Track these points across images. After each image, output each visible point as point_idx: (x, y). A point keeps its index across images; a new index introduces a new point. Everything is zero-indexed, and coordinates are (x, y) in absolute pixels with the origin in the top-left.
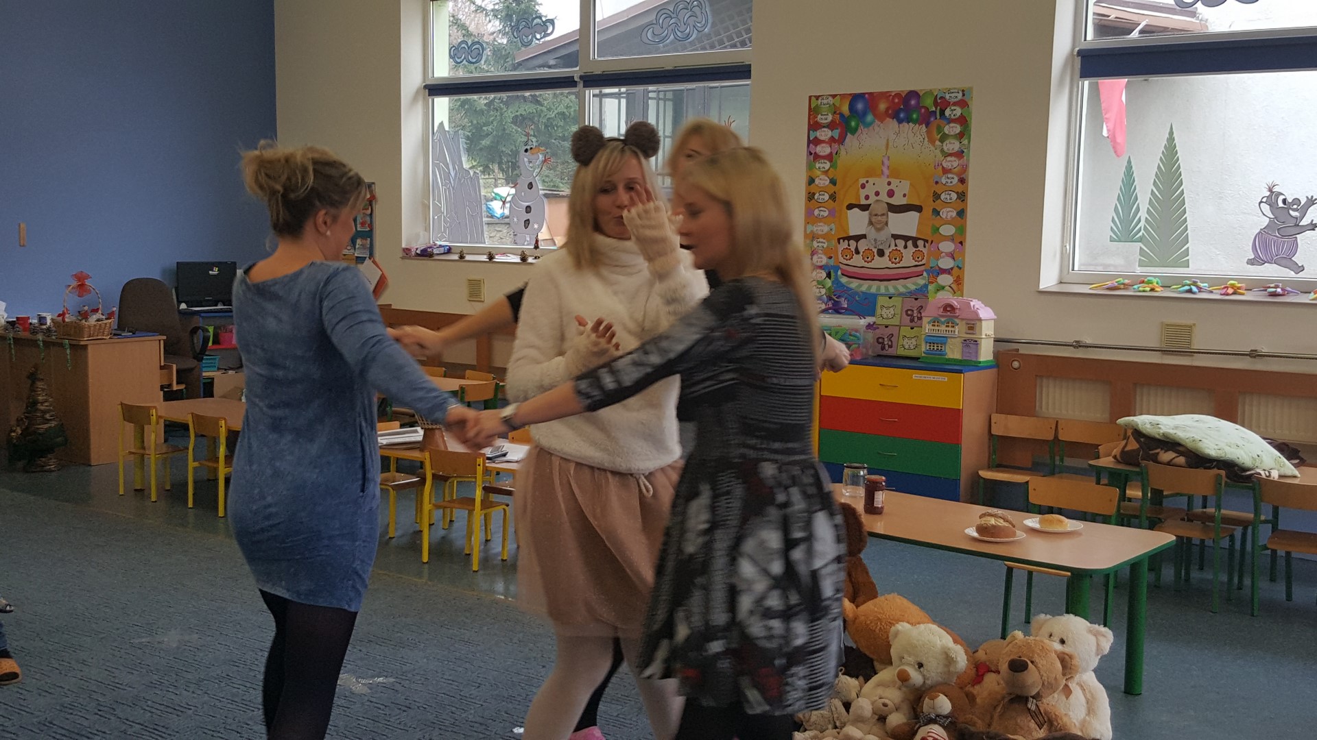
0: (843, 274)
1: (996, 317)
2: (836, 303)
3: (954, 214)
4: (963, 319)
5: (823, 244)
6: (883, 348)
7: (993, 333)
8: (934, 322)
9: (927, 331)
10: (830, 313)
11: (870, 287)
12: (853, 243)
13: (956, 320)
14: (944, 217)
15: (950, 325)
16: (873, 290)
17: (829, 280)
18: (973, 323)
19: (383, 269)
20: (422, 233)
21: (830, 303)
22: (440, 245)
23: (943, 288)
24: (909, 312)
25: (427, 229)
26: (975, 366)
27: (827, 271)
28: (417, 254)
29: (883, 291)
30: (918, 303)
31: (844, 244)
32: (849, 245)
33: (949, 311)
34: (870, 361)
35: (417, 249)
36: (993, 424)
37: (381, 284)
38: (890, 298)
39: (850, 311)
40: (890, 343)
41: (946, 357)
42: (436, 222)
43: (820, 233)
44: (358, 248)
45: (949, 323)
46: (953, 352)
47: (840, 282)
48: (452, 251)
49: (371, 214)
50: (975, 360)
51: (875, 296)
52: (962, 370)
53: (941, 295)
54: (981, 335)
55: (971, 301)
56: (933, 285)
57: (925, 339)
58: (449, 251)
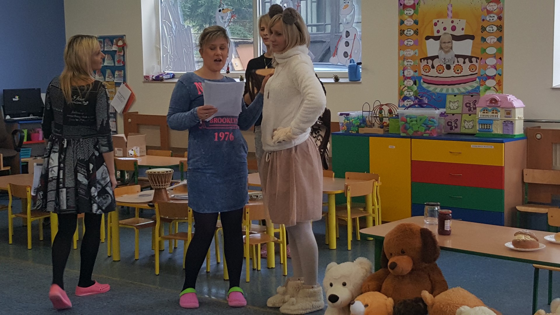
0: (424, 82)
1: (524, 106)
2: (420, 101)
3: (495, 40)
4: (503, 108)
5: (410, 63)
6: (451, 129)
7: (523, 116)
8: (484, 110)
9: (480, 117)
10: (416, 107)
11: (442, 90)
12: (430, 61)
13: (499, 109)
14: (489, 42)
15: (495, 112)
16: (444, 91)
17: (415, 86)
18: (510, 110)
19: (132, 90)
20: (156, 65)
21: (416, 101)
22: (168, 73)
23: (489, 88)
24: (468, 105)
25: (159, 63)
26: (511, 138)
27: (414, 80)
28: (153, 79)
29: (450, 91)
30: (474, 99)
31: (424, 63)
32: (427, 63)
33: (494, 103)
34: (443, 137)
35: (153, 76)
36: (525, 176)
37: (131, 99)
38: (455, 96)
39: (429, 106)
40: (456, 125)
41: (493, 133)
42: (165, 59)
43: (409, 56)
44: (116, 77)
45: (493, 111)
46: (497, 129)
47: (422, 86)
48: (175, 77)
49: (124, 56)
50: (511, 134)
51: (445, 95)
52: (503, 141)
53: (488, 93)
54: (515, 118)
55: (508, 96)
56: (483, 87)
57: (478, 122)
58: (173, 77)
